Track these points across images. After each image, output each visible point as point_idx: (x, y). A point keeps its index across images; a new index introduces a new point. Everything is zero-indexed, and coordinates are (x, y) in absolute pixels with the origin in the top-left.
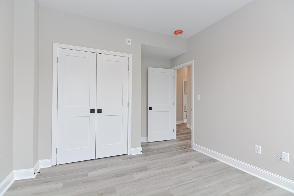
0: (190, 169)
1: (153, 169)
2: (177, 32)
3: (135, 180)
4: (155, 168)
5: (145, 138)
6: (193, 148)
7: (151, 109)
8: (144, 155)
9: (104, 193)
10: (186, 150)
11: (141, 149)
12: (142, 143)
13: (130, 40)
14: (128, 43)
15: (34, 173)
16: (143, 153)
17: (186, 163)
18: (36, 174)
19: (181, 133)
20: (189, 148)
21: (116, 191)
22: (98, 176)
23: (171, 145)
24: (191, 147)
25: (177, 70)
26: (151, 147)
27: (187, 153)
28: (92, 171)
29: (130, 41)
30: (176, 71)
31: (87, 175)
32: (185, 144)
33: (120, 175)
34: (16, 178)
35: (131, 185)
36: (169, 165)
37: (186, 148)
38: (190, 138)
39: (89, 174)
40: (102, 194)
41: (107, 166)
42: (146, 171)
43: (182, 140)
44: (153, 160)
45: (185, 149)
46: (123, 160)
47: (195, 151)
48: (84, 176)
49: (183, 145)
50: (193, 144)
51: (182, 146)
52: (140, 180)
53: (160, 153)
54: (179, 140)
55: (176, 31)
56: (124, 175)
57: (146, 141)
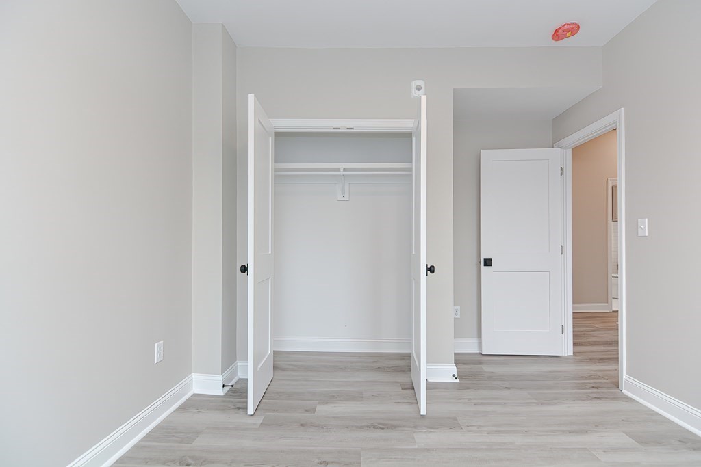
0: (594, 453)
1: (475, 428)
2: (560, 31)
3: (416, 447)
4: (479, 426)
5: (475, 341)
6: (624, 391)
7: (488, 263)
8: (460, 387)
9: (332, 462)
10: (598, 393)
11: (453, 369)
12: (455, 354)
13: (421, 83)
14: (416, 91)
15: (224, 386)
16: (458, 381)
17: (586, 432)
18: (227, 389)
19: (594, 339)
20: (609, 388)
21: (360, 464)
22: (334, 417)
23: (550, 372)
24: (617, 385)
25: (573, 150)
26: (486, 369)
27: (598, 401)
28: (327, 403)
29: (423, 86)
30: (570, 151)
31: (314, 410)
32: (600, 374)
33: (382, 427)
34: (196, 390)
35: (402, 459)
36: (526, 429)
37: (597, 388)
38: (616, 359)
39: (319, 408)
40: (326, 463)
41: (362, 397)
42: (452, 430)
43: (592, 360)
44: (482, 403)
45: (595, 390)
46: (403, 389)
47: (628, 399)
48: (306, 411)
49: (591, 377)
50: (624, 376)
51: (586, 378)
52: (428, 450)
53: (509, 388)
54: (581, 361)
55: (556, 31)
56: (392, 427)
57: (477, 351)
